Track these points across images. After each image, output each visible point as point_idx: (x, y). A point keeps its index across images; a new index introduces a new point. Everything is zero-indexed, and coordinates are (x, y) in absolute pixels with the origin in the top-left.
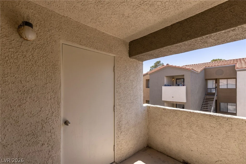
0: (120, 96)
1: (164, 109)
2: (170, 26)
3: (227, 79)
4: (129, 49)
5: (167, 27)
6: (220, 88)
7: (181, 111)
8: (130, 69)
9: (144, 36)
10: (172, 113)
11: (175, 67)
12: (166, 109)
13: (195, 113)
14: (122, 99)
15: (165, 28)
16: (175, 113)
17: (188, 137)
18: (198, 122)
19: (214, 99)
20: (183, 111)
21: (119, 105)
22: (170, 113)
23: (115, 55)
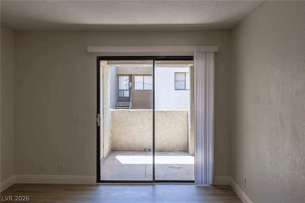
1: (129, 111)
3: (143, 75)
6: (135, 89)
16: (138, 113)
17: (148, 130)
22: (135, 114)
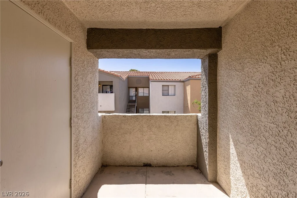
0: (78, 104)
1: (124, 116)
2: (144, 29)
3: (143, 87)
4: (86, 37)
5: (142, 29)
6: (139, 96)
7: (142, 115)
8: (87, 65)
9: (113, 29)
10: (133, 119)
11: (103, 71)
12: (126, 116)
13: (154, 115)
14: (79, 108)
15: (139, 29)
16: (136, 118)
17: (148, 140)
18: (157, 123)
19: (135, 105)
20: (144, 115)
21: (77, 116)
22: (131, 119)
23: (72, 41)
